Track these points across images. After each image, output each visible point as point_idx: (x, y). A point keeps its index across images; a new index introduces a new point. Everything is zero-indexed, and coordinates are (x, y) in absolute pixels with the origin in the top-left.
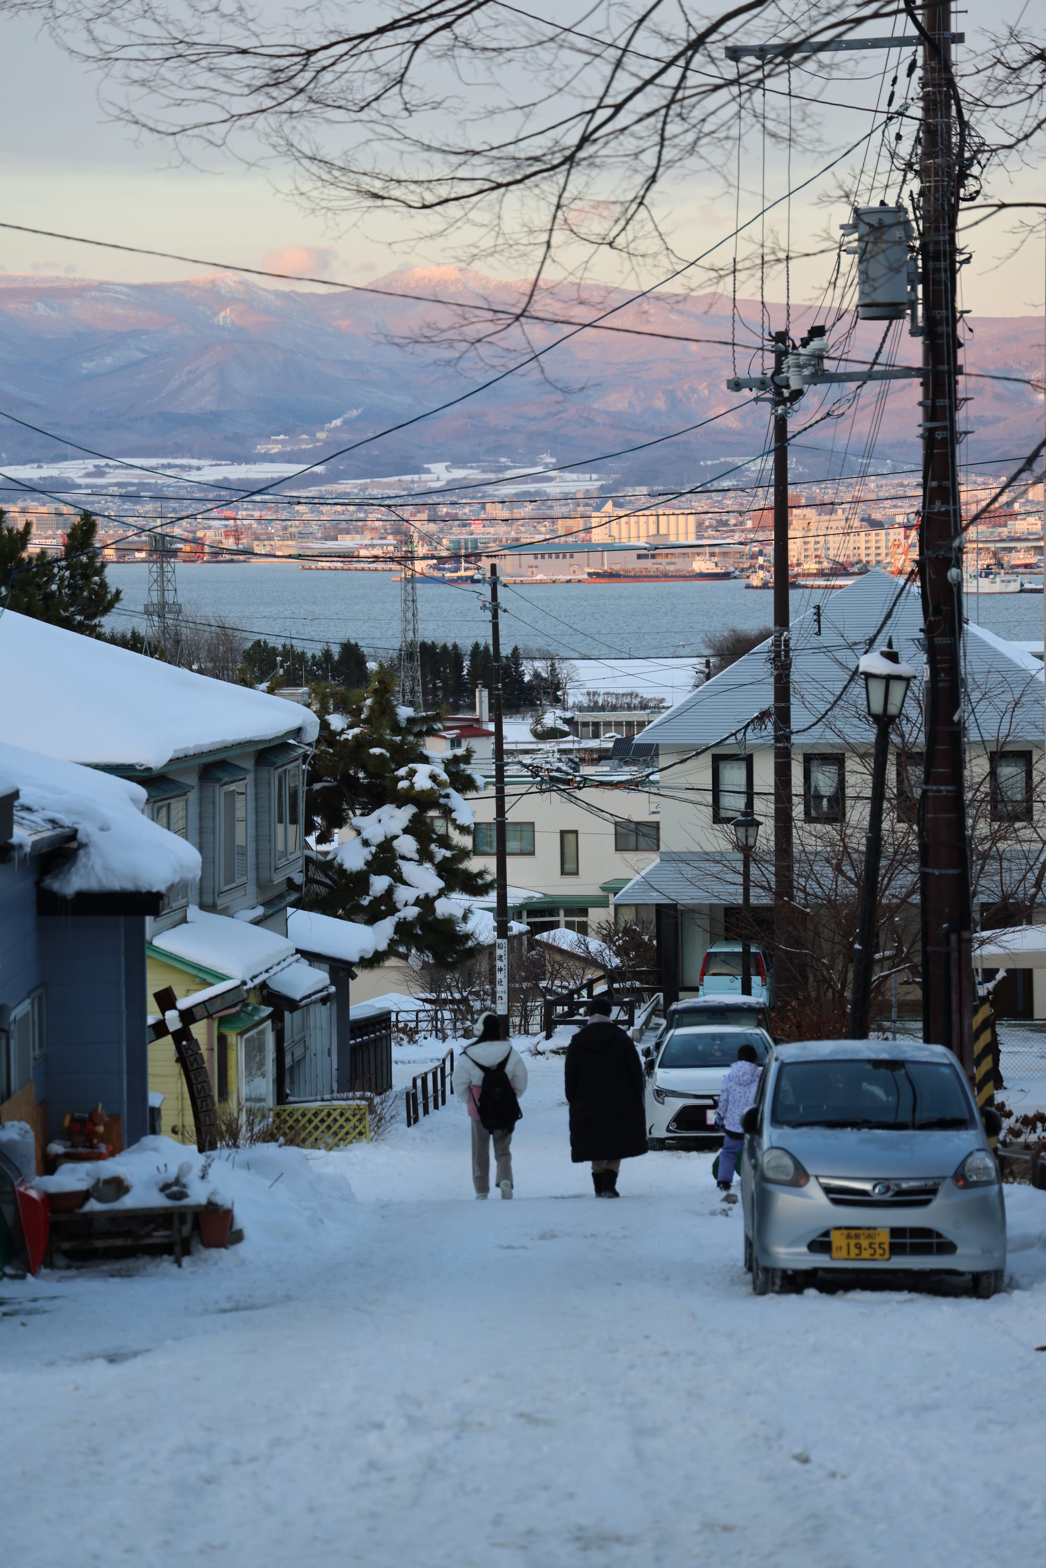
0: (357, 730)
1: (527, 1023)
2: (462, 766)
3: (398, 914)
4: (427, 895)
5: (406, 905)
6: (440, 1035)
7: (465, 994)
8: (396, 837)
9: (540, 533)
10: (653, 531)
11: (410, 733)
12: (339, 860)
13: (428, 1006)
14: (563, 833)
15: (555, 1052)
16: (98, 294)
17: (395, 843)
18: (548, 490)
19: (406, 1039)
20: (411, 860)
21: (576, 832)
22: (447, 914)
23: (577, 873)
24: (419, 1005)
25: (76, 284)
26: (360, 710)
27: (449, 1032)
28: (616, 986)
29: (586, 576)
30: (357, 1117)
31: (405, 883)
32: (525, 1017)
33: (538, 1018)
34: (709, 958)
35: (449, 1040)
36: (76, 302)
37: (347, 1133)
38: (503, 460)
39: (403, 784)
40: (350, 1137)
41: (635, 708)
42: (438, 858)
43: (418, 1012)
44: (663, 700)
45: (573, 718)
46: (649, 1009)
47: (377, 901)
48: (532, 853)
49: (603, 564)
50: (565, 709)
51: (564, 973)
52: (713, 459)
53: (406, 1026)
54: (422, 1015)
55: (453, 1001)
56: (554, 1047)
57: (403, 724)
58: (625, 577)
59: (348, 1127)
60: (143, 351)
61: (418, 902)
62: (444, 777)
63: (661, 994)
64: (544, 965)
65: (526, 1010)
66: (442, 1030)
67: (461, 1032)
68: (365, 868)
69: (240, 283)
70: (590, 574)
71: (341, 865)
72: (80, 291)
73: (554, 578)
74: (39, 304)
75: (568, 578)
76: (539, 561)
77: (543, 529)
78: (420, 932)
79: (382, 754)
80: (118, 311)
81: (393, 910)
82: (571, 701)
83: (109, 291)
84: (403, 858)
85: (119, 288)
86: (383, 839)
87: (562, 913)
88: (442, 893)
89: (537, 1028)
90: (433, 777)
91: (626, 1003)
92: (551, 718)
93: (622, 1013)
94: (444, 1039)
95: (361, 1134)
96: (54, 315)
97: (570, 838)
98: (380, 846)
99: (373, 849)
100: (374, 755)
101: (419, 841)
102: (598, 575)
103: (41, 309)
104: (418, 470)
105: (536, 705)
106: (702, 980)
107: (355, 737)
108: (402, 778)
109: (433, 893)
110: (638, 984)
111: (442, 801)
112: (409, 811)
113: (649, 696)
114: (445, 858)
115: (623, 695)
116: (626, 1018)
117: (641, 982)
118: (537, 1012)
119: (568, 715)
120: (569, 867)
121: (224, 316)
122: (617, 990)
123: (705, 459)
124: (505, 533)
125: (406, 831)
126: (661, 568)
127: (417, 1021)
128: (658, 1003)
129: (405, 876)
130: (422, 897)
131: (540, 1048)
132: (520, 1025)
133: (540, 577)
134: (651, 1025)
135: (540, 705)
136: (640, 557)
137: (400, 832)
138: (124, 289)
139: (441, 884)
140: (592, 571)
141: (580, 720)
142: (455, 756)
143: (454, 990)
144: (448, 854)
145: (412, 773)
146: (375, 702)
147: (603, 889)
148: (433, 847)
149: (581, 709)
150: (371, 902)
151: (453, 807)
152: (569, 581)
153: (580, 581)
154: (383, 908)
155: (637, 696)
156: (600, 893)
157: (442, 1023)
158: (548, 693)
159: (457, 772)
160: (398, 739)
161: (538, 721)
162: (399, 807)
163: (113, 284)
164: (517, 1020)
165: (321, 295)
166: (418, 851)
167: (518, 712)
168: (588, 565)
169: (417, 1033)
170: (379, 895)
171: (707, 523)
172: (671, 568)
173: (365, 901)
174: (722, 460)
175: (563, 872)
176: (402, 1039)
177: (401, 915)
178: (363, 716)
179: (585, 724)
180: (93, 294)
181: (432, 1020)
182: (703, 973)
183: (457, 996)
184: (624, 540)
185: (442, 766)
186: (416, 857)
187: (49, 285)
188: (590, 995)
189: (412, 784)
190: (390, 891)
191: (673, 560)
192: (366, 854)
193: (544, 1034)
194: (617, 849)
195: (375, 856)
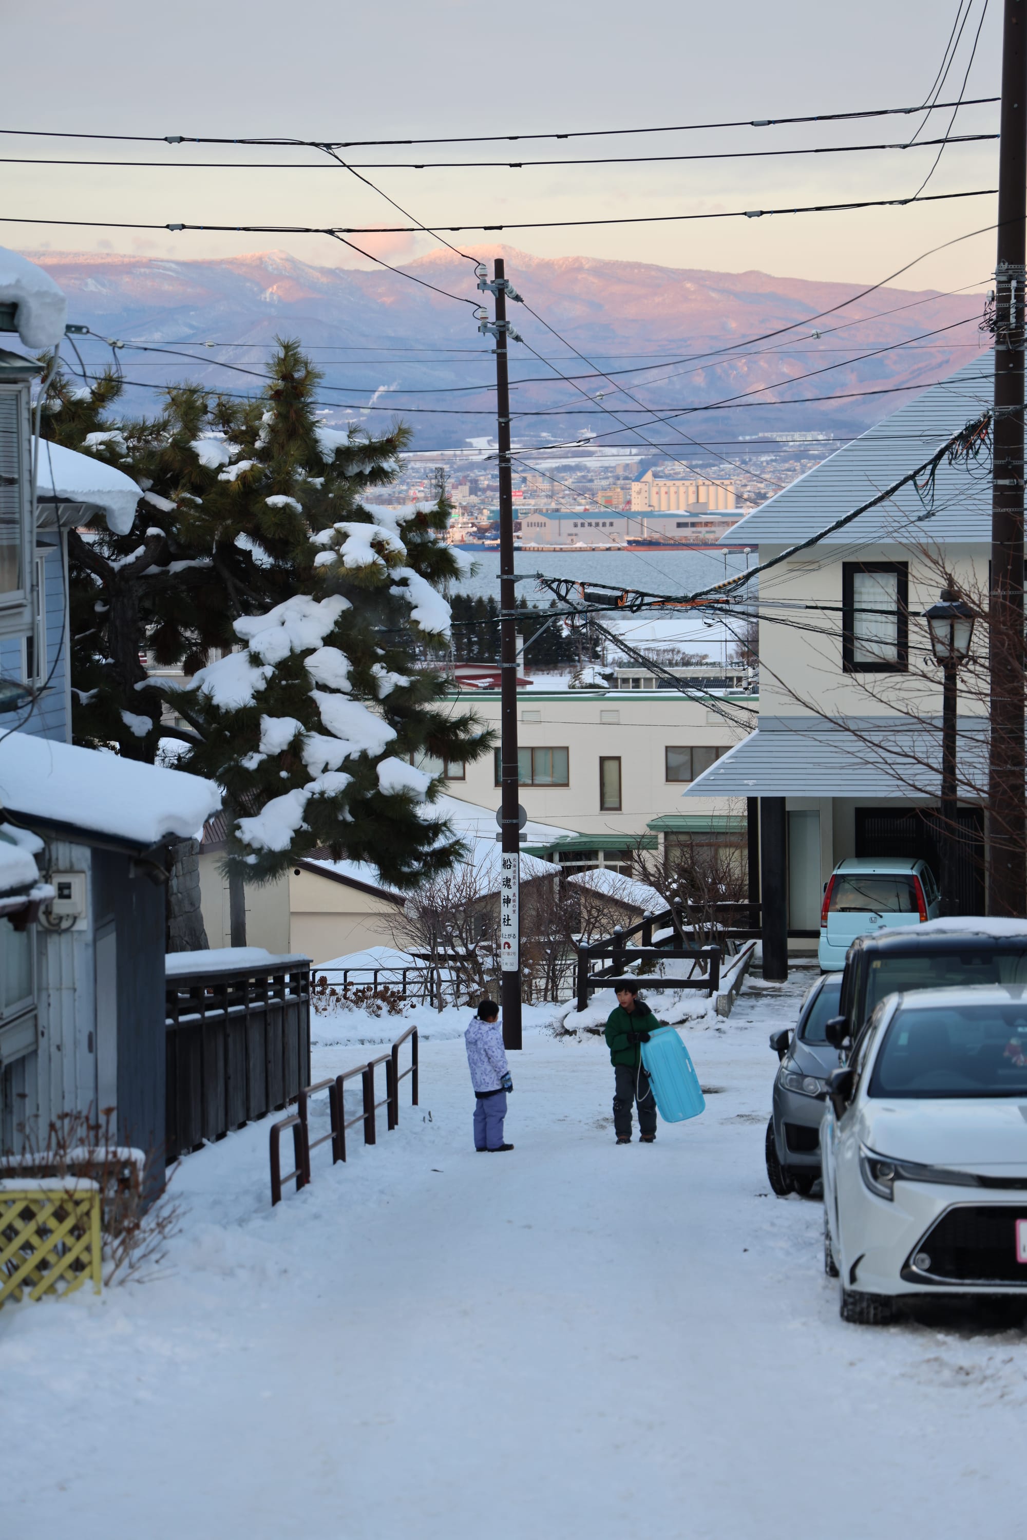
0: (245, 465)
1: (555, 987)
2: (432, 533)
3: (310, 786)
4: (364, 754)
5: (325, 769)
6: (436, 1001)
7: (471, 947)
8: (311, 651)
9: (580, 505)
10: (692, 499)
11: (342, 475)
12: (205, 689)
13: (421, 963)
14: (603, 760)
15: (593, 1031)
16: (147, 271)
17: (309, 662)
18: (589, 464)
19: (385, 1007)
20: (337, 691)
21: (618, 759)
22: (398, 787)
23: (619, 808)
24: (406, 961)
25: (126, 260)
26: (253, 434)
27: (449, 998)
28: (688, 928)
29: (625, 545)
30: (69, 1223)
31: (325, 731)
32: (553, 979)
33: (571, 980)
34: (834, 886)
35: (449, 1009)
36: (126, 279)
37: (43, 1265)
38: (544, 434)
39: (323, 558)
40: (49, 1276)
41: (677, 664)
42: (385, 689)
43: (406, 970)
44: (705, 656)
45: (612, 674)
46: (741, 964)
47: (274, 762)
48: (567, 785)
49: (642, 533)
50: (604, 665)
51: (604, 921)
52: (750, 435)
53: (387, 989)
54: (411, 975)
55: (454, 958)
56: (591, 1024)
57: (329, 459)
58: (664, 545)
59: (44, 1249)
60: (191, 327)
61: (347, 766)
62: (397, 545)
63: (760, 942)
64: (580, 914)
65: (554, 970)
66: (438, 996)
67: (465, 999)
68: (252, 703)
69: (287, 260)
70: (629, 542)
71: (209, 698)
72: (129, 268)
73: (594, 546)
74: (90, 281)
75: (608, 545)
76: (579, 530)
77: (583, 501)
78: (349, 818)
79: (287, 506)
80: (167, 287)
81: (302, 777)
82: (610, 658)
83: (159, 267)
84: (324, 688)
85: (168, 265)
86: (286, 653)
87: (601, 855)
88: (391, 750)
89: (569, 993)
90: (378, 546)
91: (706, 954)
92: (590, 674)
93: (697, 970)
94: (441, 1008)
95: (78, 1266)
96: (104, 291)
97: (611, 766)
98: (281, 666)
99: (269, 671)
100: (275, 509)
101: (352, 657)
102: (637, 543)
103: (92, 285)
104: (460, 444)
105: (574, 661)
106: (824, 918)
107: (242, 477)
108: (324, 548)
109: (375, 749)
110: (720, 927)
111: (395, 590)
112: (336, 605)
113: (692, 653)
114: (398, 689)
115: (664, 651)
116: (706, 977)
117: (725, 924)
118: (569, 973)
119: (608, 671)
120: (611, 801)
121: (272, 293)
122: (688, 934)
123: (743, 434)
124: (545, 504)
125: (329, 640)
126: (701, 536)
127: (405, 983)
128: (752, 955)
129: (327, 718)
130: (355, 756)
131: (569, 1025)
132: (546, 989)
133: (579, 545)
134: (744, 989)
135: (579, 661)
136: (679, 525)
137: (319, 643)
138: (174, 266)
139: (391, 734)
140: (632, 538)
141: (620, 676)
142: (419, 515)
143: (456, 941)
144: (403, 681)
145: (342, 537)
146: (278, 416)
147: (651, 827)
148: (377, 669)
149: (620, 664)
150: (261, 763)
151: (413, 600)
152: (608, 549)
153: (619, 549)
154: (284, 774)
155: (679, 652)
156: (648, 832)
157: (439, 985)
158: (587, 649)
159: (424, 545)
160: (319, 481)
161: (576, 677)
162: (318, 600)
163: (162, 261)
164: (542, 983)
165: (366, 273)
166: (350, 676)
167: (555, 668)
168: (628, 534)
169: (403, 998)
170: (277, 751)
171: (745, 496)
172: (711, 536)
173: (251, 762)
174: (761, 435)
175: (602, 808)
176: (379, 1008)
177: (314, 787)
178: (258, 444)
179: (625, 681)
180: (142, 270)
181: (426, 982)
182: (826, 909)
183: (461, 951)
184: (664, 508)
185: (398, 531)
186: (346, 686)
187: (100, 261)
188: (647, 941)
189: (340, 556)
190: (296, 746)
191: (713, 529)
192: (256, 679)
193: (575, 1001)
194: (668, 780)
195: (271, 682)
